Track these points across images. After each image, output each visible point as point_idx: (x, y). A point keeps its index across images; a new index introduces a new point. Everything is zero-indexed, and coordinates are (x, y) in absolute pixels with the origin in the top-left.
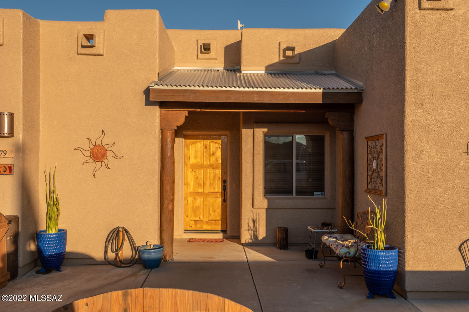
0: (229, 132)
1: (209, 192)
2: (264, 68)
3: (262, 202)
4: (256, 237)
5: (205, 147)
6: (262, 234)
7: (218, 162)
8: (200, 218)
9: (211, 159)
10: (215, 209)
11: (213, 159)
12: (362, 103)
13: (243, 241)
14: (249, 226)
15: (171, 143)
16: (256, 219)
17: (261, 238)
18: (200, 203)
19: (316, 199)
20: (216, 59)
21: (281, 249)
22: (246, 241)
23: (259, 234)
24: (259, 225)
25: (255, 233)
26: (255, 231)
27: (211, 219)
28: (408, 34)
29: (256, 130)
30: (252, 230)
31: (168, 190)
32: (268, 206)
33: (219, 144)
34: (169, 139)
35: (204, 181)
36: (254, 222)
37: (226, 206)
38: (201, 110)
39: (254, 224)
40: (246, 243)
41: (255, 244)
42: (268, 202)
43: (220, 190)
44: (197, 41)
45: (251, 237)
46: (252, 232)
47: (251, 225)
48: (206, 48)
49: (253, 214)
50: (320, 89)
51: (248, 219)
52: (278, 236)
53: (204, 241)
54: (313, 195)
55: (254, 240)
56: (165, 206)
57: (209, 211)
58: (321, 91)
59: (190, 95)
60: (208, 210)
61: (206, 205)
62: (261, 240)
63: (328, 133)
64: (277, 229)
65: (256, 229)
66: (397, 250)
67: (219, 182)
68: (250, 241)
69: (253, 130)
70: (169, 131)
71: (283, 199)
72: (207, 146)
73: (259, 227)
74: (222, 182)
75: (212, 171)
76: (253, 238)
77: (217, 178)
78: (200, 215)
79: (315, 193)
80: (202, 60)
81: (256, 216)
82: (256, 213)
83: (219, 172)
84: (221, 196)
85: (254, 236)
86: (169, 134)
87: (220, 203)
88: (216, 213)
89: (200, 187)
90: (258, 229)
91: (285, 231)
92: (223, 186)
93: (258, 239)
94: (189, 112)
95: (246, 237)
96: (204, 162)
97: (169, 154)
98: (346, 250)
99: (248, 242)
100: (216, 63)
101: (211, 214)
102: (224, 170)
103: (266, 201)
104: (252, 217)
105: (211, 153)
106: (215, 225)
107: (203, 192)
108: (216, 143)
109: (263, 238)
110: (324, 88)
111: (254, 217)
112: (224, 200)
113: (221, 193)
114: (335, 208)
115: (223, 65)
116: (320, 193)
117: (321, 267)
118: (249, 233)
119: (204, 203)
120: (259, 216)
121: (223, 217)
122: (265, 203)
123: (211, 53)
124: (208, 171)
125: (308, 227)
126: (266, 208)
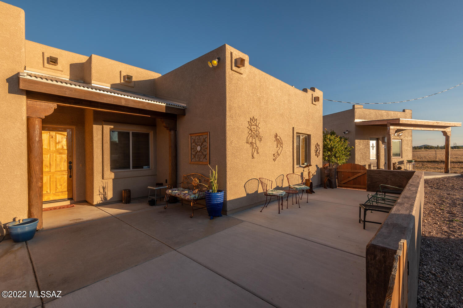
0: (75, 127)
1: (55, 171)
2: (110, 85)
3: (110, 175)
4: (105, 198)
5: (51, 137)
6: (110, 195)
7: (64, 148)
8: (47, 192)
9: (57, 146)
10: (62, 184)
11: (59, 146)
12: (185, 115)
13: (95, 203)
14: (99, 192)
15: (39, 129)
16: (105, 186)
17: (109, 199)
18: (47, 180)
19: (145, 170)
20: (62, 71)
21: (126, 203)
22: (97, 202)
23: (108, 196)
24: (108, 190)
25: (105, 196)
26: (105, 194)
27: (58, 191)
28: (227, 81)
29: (105, 126)
30: (102, 194)
31: (37, 170)
32: (115, 177)
33: (64, 135)
34: (37, 126)
35: (51, 163)
36: (104, 188)
37: (72, 181)
38: (71, 105)
39: (104, 190)
40: (97, 204)
41: (105, 203)
42: (115, 175)
43: (66, 169)
44: (43, 53)
45: (102, 199)
46: (103, 196)
47: (102, 191)
48: (53, 61)
49: (103, 183)
50: (164, 104)
51: (99, 187)
52: (124, 196)
53: (55, 208)
54: (143, 168)
55: (104, 201)
56: (34, 184)
57: (56, 185)
58: (165, 105)
59: (66, 91)
60: (54, 184)
61: (53, 181)
62: (109, 200)
63: (152, 132)
64: (123, 191)
65: (105, 193)
66: (223, 192)
67: (65, 163)
68: (101, 202)
69: (102, 126)
70: (37, 120)
71: (124, 171)
72: (53, 136)
73: (107, 192)
74: (68, 163)
75: (58, 156)
76: (103, 199)
77: (63, 160)
78: (47, 189)
79: (144, 167)
80: (48, 69)
81: (105, 184)
82: (105, 183)
83: (65, 156)
84: (67, 173)
85: (104, 198)
86: (37, 122)
87: (66, 179)
88: (63, 186)
89: (46, 168)
90: (107, 193)
91: (129, 192)
92: (69, 166)
93: (107, 200)
94: (58, 106)
95: (97, 199)
96: (51, 148)
97: (37, 139)
98: (194, 196)
99: (100, 202)
100: (62, 74)
101: (58, 187)
102: (70, 155)
103: (113, 174)
104: (102, 186)
105: (58, 142)
106: (62, 195)
107: (50, 171)
108: (61, 134)
109: (111, 199)
110: (167, 104)
111: (103, 185)
112: (70, 176)
113: (67, 172)
114: (156, 175)
115: (69, 77)
116: (147, 167)
117: (165, 208)
118: (100, 197)
119: (51, 180)
120: (107, 184)
121: (69, 189)
122: (112, 175)
123: (58, 66)
124: (55, 156)
125: (148, 187)
126: (113, 178)
